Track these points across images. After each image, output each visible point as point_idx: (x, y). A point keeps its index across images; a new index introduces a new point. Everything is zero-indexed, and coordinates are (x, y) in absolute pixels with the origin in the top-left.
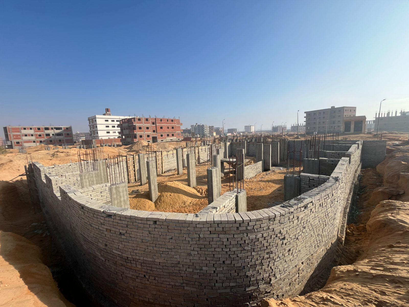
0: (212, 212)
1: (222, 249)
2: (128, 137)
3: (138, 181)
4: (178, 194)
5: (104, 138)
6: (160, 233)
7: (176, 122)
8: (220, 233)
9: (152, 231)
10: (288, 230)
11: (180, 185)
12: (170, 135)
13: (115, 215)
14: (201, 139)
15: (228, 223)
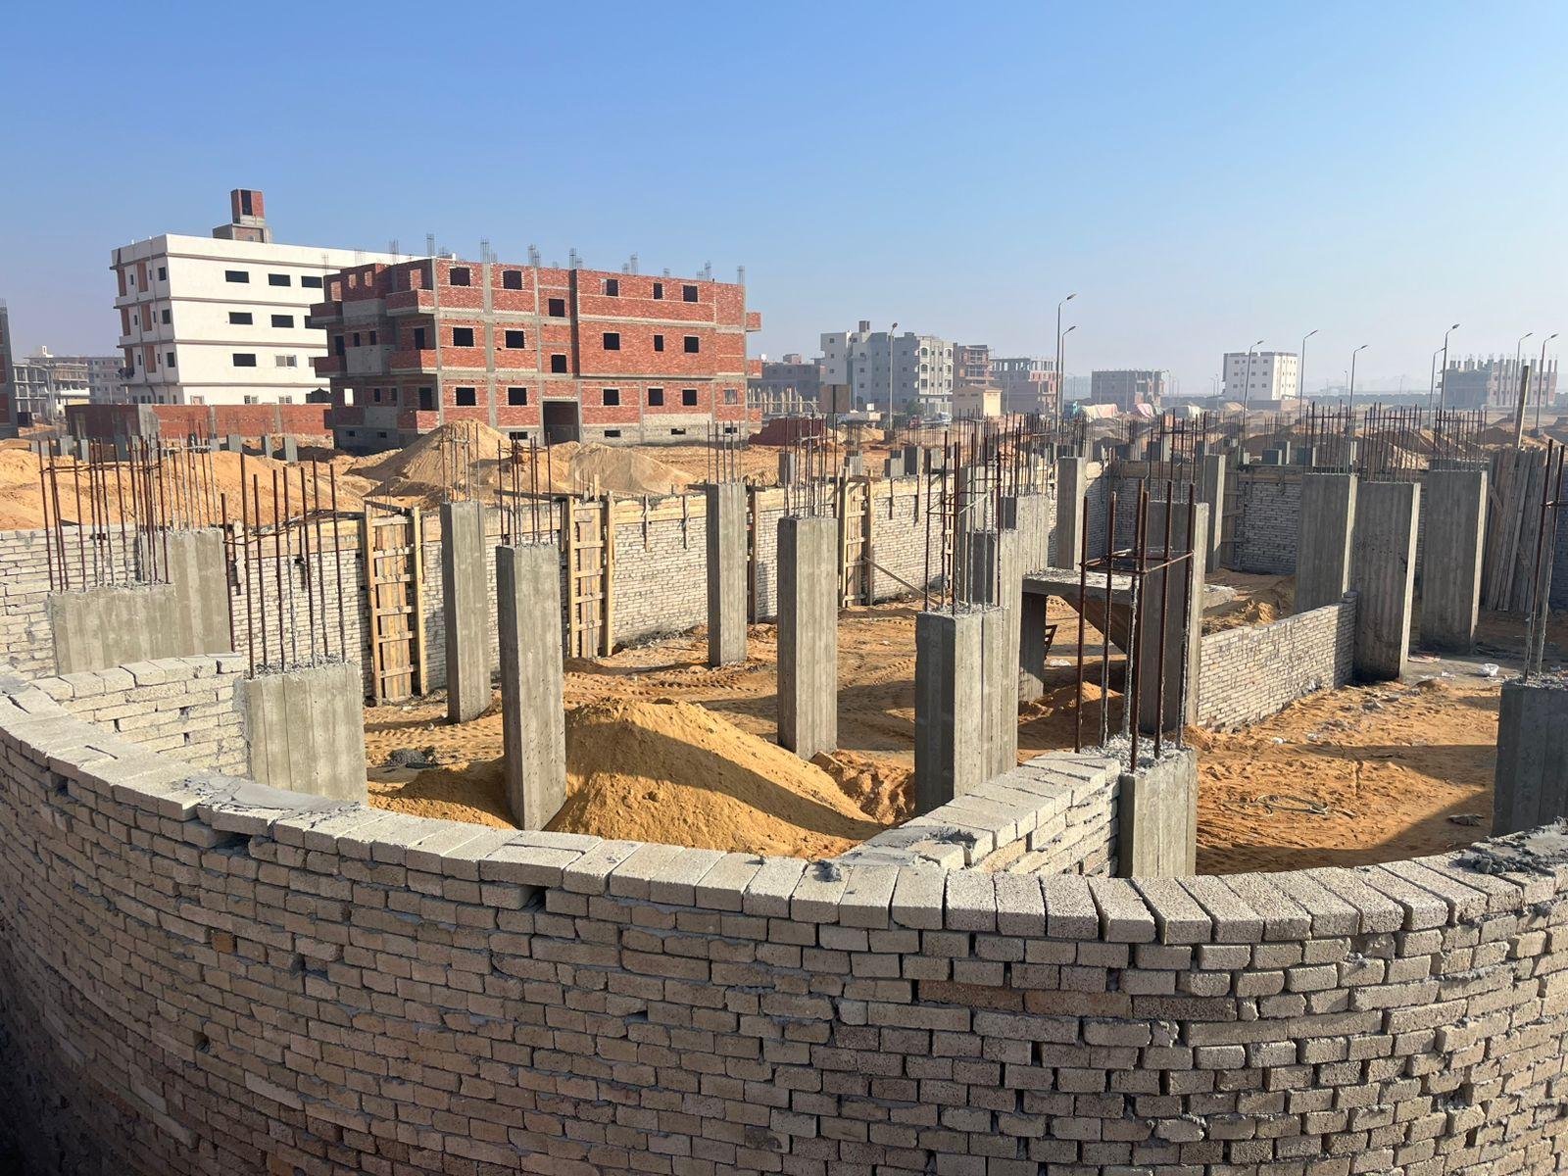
0: (938, 862)
1: (994, 1117)
2: (378, 399)
3: (431, 692)
4: (702, 791)
5: (214, 398)
6: (566, 975)
7: (714, 306)
8: (981, 1002)
9: (515, 956)
10: (1498, 1039)
11: (726, 735)
12: (673, 394)
13: (271, 834)
14: (889, 438)
15: (1046, 936)
